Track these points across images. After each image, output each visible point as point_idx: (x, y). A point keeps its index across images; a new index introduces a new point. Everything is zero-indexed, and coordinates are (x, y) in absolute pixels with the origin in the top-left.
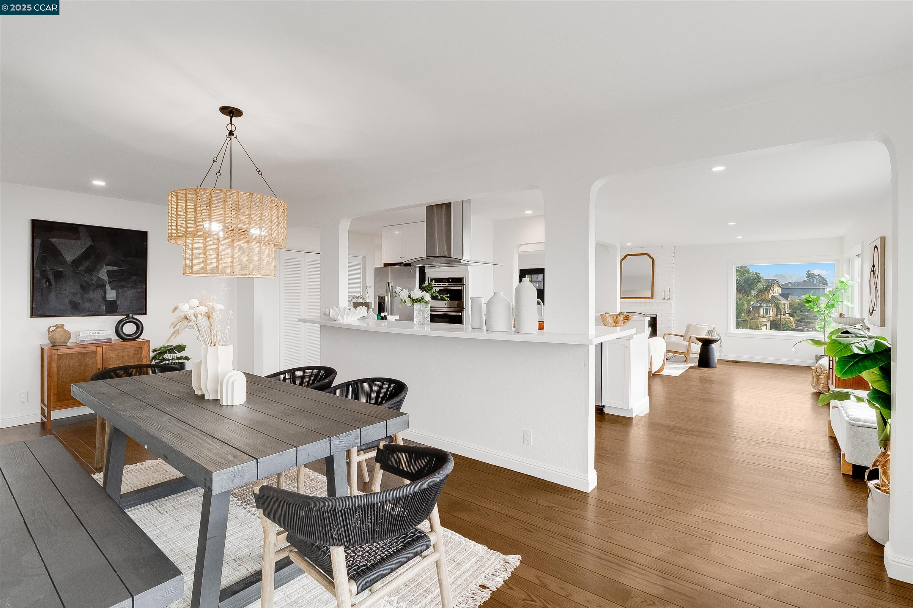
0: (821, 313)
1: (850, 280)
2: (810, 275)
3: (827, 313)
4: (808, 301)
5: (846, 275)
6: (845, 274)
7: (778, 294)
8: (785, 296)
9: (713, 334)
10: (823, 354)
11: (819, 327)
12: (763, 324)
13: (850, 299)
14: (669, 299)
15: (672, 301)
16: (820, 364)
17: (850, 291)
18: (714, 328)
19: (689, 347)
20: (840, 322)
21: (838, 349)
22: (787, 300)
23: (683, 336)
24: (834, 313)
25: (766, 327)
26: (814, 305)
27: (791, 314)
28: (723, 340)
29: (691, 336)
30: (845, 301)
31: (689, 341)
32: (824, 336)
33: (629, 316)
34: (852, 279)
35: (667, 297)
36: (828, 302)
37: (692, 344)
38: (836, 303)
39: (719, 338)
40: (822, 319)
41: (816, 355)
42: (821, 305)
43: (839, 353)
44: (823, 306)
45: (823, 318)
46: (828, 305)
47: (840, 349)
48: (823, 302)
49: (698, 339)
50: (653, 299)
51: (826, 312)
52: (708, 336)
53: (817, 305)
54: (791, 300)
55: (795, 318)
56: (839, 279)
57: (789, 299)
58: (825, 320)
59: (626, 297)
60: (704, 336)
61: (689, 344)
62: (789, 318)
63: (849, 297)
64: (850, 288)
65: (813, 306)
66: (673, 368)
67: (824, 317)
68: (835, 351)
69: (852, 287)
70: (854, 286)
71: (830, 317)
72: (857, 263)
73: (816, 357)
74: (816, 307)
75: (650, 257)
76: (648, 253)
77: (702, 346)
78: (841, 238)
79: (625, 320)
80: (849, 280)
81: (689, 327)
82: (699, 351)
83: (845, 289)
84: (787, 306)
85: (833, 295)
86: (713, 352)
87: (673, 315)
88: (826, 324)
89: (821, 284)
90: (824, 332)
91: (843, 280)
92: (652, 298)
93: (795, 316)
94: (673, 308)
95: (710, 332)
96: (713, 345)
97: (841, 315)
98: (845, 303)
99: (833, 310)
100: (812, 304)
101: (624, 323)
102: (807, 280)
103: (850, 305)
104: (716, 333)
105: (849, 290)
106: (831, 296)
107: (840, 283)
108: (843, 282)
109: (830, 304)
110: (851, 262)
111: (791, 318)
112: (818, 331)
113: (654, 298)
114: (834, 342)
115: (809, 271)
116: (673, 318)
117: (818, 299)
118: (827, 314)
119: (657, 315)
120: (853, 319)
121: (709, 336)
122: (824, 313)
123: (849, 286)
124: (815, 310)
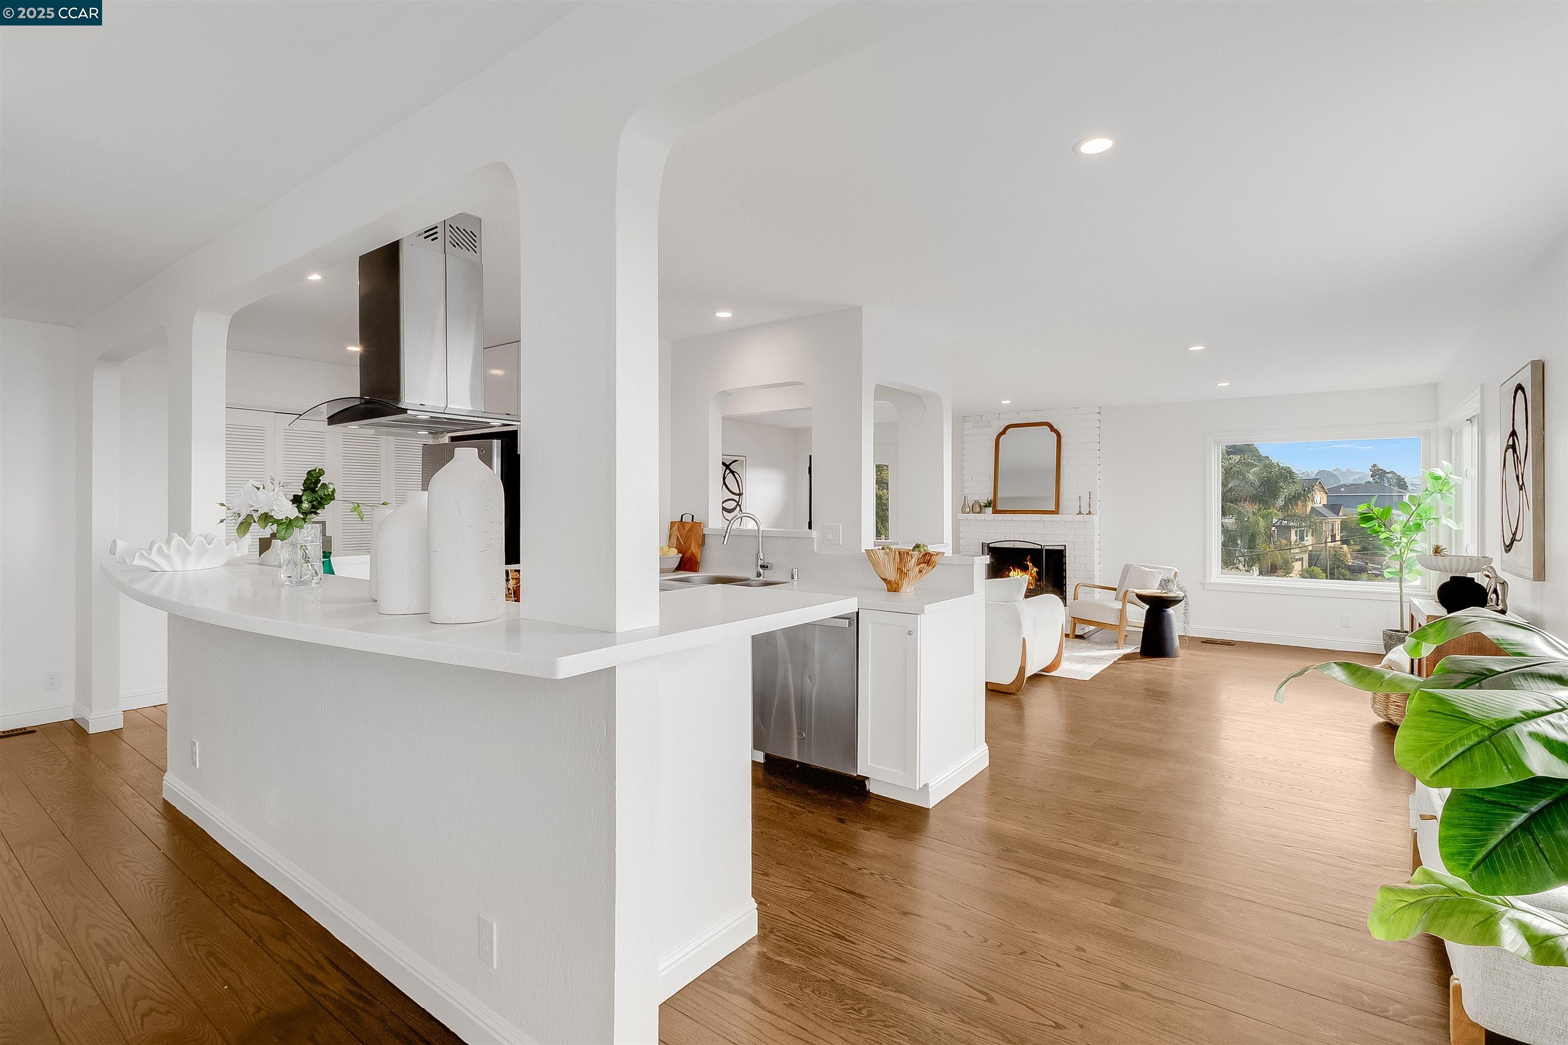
0: (1394, 541)
1: (1453, 473)
2: (1378, 473)
3: (1407, 543)
4: (1367, 518)
5: (1444, 462)
6: (1442, 461)
7: (1321, 505)
8: (1334, 508)
9: (1171, 586)
10: (1399, 629)
11: (1389, 572)
12: (1296, 558)
13: (1454, 514)
14: (1090, 513)
15: (1095, 518)
16: (1390, 660)
17: (1453, 496)
18: (1176, 573)
19: (1122, 612)
20: (1435, 564)
21: (1453, 745)
22: (1338, 515)
23: (1115, 589)
24: (1422, 544)
25: (1300, 562)
26: (1379, 526)
27: (1344, 541)
28: (1191, 599)
29: (1127, 591)
30: (1443, 517)
31: (1125, 599)
32: (1399, 591)
33: (932, 555)
34: (1458, 471)
35: (1085, 510)
36: (1408, 520)
37: (1129, 607)
38: (1424, 522)
39: (1181, 594)
40: (1396, 555)
41: (1383, 631)
42: (1393, 526)
43: (1459, 767)
44: (1396, 527)
45: (1398, 553)
46: (1407, 525)
47: (1460, 750)
48: (1399, 517)
49: (1142, 598)
50: (1058, 514)
51: (1405, 540)
52: (1160, 591)
53: (1387, 527)
54: (1344, 515)
55: (1352, 547)
56: (1432, 470)
57: (1341, 514)
58: (1402, 558)
59: (1006, 511)
60: (1153, 590)
61: (1124, 605)
62: (1341, 546)
63: (1450, 508)
64: (1453, 491)
65: (1376, 528)
66: (1084, 660)
67: (1400, 550)
68: (1440, 757)
69: (1458, 487)
70: (1462, 485)
71: (1412, 550)
72: (1470, 436)
73: (1384, 634)
74: (1383, 529)
75: (1052, 429)
76: (1048, 422)
77: (1149, 612)
78: (1434, 387)
79: (922, 565)
80: (1451, 474)
81: (1127, 570)
82: (1144, 622)
83: (1443, 492)
84: (1337, 526)
85: (1419, 505)
86: (1170, 624)
87: (1097, 546)
88: (1404, 566)
89: (1396, 488)
90: (1401, 582)
91: (1439, 472)
92: (1056, 512)
93: (1352, 543)
94: (1097, 532)
95: (1165, 583)
96: (1171, 611)
97: (1437, 550)
98: (1444, 521)
99: (1419, 536)
100: (1374, 523)
101: (920, 571)
102: (1372, 481)
103: (1454, 527)
104: (1177, 586)
105: (1451, 493)
106: (1414, 508)
107: (1433, 478)
108: (1437, 478)
109: (1411, 524)
110: (1454, 437)
111: (1345, 547)
112: (1389, 580)
113: (1060, 512)
114: (1435, 707)
115: (1375, 465)
116: (1097, 554)
117: (1387, 512)
118: (1405, 545)
119: (1065, 546)
120: (1465, 561)
121: (1163, 591)
122: (1401, 543)
123: (1451, 485)
124: (1382, 536)
